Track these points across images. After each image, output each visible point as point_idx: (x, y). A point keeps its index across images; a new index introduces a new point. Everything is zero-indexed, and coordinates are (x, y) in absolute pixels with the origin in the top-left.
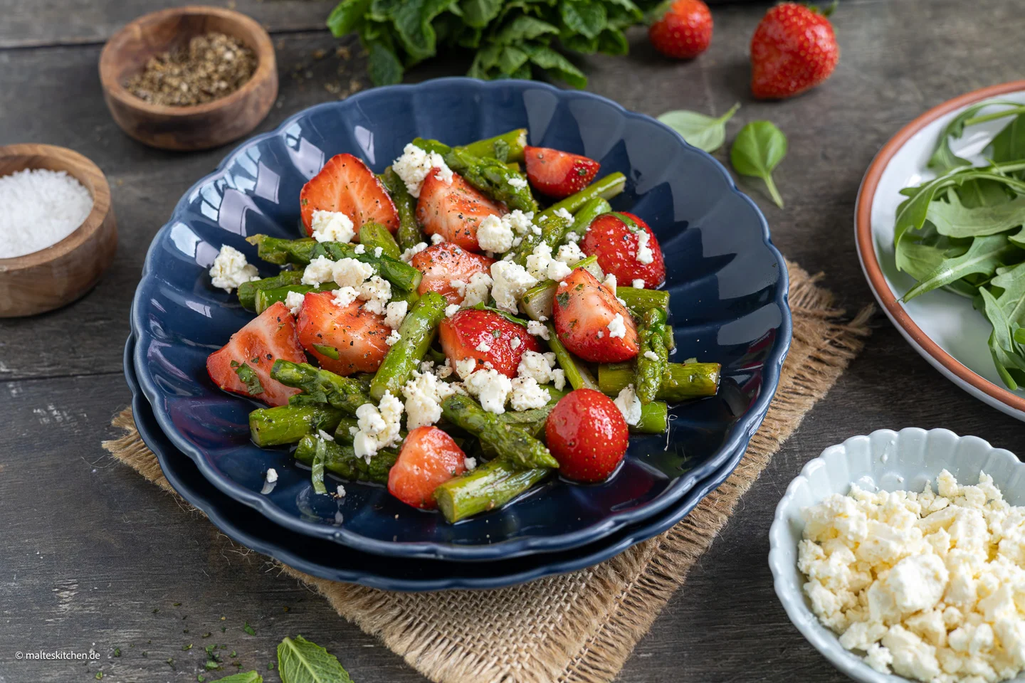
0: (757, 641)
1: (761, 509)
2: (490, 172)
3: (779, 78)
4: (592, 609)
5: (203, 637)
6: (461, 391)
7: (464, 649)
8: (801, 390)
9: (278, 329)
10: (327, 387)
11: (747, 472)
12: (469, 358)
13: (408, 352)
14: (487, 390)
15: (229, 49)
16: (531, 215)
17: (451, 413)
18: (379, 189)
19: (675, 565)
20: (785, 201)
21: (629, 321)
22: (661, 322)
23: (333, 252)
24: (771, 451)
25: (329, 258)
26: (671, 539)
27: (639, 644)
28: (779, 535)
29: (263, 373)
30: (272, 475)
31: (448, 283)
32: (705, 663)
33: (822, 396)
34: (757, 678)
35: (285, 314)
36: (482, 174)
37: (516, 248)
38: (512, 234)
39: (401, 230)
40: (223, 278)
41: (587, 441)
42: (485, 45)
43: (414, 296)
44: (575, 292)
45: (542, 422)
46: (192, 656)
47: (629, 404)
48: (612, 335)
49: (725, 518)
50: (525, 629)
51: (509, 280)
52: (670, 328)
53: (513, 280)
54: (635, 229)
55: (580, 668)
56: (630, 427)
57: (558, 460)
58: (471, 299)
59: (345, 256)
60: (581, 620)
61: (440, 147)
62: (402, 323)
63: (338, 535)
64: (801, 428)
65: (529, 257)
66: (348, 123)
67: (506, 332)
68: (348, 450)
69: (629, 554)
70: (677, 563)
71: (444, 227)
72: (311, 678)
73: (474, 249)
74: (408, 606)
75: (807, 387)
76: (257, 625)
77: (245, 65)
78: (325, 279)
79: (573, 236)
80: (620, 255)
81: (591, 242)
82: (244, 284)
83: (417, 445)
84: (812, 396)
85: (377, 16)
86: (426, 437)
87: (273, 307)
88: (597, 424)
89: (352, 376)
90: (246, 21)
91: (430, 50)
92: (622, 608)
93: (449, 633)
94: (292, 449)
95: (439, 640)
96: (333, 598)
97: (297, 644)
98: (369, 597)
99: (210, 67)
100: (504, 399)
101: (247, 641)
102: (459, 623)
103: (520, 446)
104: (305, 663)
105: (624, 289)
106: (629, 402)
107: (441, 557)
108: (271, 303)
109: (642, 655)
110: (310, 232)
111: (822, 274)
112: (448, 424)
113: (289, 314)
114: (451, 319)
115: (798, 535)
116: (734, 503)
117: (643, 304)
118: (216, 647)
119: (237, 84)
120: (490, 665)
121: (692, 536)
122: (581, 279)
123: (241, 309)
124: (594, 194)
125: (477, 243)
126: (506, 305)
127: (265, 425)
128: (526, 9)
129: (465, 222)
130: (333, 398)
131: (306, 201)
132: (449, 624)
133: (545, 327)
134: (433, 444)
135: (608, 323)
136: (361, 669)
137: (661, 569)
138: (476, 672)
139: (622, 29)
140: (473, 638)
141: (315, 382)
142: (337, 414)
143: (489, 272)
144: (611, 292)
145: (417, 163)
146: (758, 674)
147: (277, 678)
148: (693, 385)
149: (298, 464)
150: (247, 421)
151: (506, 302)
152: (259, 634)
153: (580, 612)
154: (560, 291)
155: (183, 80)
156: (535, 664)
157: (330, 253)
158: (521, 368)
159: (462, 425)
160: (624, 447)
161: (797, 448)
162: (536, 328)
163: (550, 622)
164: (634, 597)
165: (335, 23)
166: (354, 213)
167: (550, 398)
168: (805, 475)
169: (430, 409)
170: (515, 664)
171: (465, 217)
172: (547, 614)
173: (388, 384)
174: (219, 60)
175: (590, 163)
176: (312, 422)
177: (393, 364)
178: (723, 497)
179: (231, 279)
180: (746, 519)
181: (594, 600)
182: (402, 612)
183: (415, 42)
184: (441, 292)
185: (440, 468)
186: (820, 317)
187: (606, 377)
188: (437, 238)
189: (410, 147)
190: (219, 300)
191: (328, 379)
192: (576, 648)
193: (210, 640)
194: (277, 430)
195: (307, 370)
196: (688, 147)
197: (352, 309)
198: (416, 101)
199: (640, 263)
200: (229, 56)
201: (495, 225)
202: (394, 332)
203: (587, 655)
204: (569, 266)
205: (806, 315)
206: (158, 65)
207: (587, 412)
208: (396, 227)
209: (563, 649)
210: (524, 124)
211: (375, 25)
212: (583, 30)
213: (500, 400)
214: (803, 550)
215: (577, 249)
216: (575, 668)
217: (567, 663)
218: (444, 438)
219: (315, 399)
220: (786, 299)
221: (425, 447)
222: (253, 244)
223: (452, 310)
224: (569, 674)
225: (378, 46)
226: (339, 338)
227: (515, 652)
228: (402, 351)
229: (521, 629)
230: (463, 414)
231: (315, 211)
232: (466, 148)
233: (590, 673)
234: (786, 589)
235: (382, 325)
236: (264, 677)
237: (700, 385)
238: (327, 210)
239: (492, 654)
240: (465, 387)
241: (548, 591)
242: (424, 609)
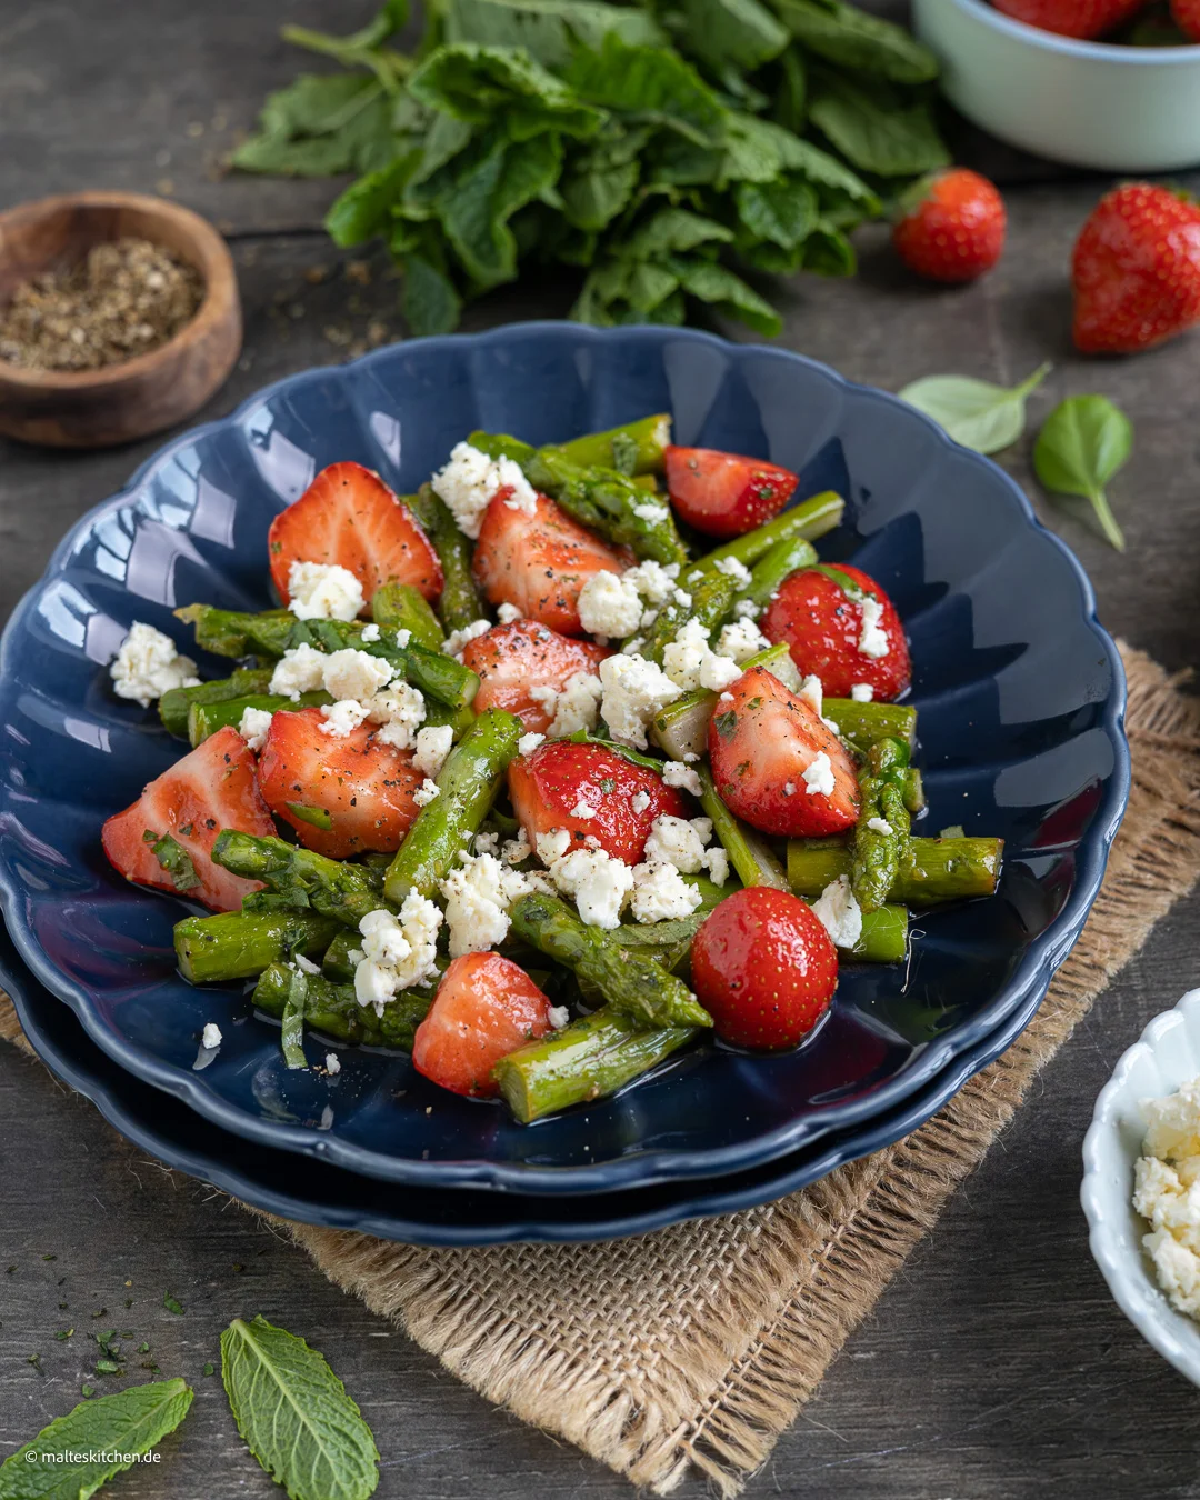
0: (1061, 1332)
1: (1074, 1095)
2: (603, 493)
3: (1121, 317)
4: (772, 1273)
5: (94, 1318)
6: (543, 886)
7: (545, 1343)
8: (1149, 879)
9: (225, 776)
10: (309, 880)
11: (1050, 1029)
12: (558, 828)
13: (452, 818)
14: (590, 887)
15: (156, 268)
16: (675, 569)
17: (525, 928)
18: (407, 523)
19: (919, 1194)
20: (1128, 539)
21: (843, 762)
22: (899, 764)
23: (325, 637)
24: (1094, 990)
25: (318, 648)
26: (913, 1147)
27: (855, 1334)
28: (1100, 1148)
29: (200, 852)
30: (213, 1035)
31: (527, 692)
32: (968, 1370)
33: (1186, 891)
34: (1059, 1399)
35: (239, 748)
36: (589, 497)
37: (647, 628)
38: (639, 604)
39: (447, 597)
40: (134, 682)
41: (763, 980)
42: (603, 260)
43: (466, 716)
44: (746, 710)
45: (686, 945)
46: (72, 1350)
47: (840, 912)
48: (810, 790)
49: (1010, 1110)
50: (652, 1309)
51: (630, 690)
52: (916, 773)
53: (637, 691)
54: (858, 595)
55: (748, 1378)
56: (842, 951)
57: (712, 1013)
58: (566, 720)
59: (345, 645)
60: (753, 1291)
61: (518, 448)
62: (443, 765)
63: (321, 1146)
64: (1146, 947)
65: (669, 648)
66: (360, 406)
67: (624, 781)
68: (345, 991)
69: (838, 1174)
70: (923, 1190)
71: (521, 592)
72: (277, 1391)
73: (573, 631)
74: (448, 1264)
75: (1158, 875)
76: (187, 1296)
77: (184, 296)
78: (310, 685)
79: (747, 608)
80: (829, 642)
81: (779, 618)
82: (172, 693)
83: (463, 986)
84: (1167, 890)
85: (413, 211)
86: (479, 972)
87: (217, 737)
88: (781, 949)
89: (353, 859)
90: (187, 220)
91: (506, 269)
92: (825, 1270)
93: (520, 1315)
94: (247, 990)
95: (502, 1328)
96: (318, 1250)
97: (255, 1330)
98: (381, 1249)
99: (123, 300)
100: (619, 902)
101: (169, 1323)
102: (537, 1296)
103: (646, 989)
104: (268, 1366)
105: (836, 703)
106: (840, 906)
107: (502, 1188)
108: (214, 728)
109: (858, 1356)
110: (287, 600)
111: (1189, 672)
112: (522, 948)
113: (244, 749)
114: (528, 760)
115: (1134, 1147)
116: (1026, 1083)
117: (868, 729)
118: (114, 1335)
119: (169, 329)
120: (589, 1374)
121: (951, 1143)
122: (758, 688)
123: (165, 735)
124: (786, 532)
125: (577, 620)
126: (626, 733)
127: (200, 948)
128: (675, 196)
129: (558, 584)
130: (320, 898)
131: (279, 545)
132: (520, 1298)
133: (692, 774)
134: (493, 984)
135: (804, 769)
136: (366, 1376)
137: (894, 1200)
138: (565, 1386)
139: (846, 230)
140: (562, 1324)
141: (288, 871)
142: (326, 927)
143: (597, 672)
144: (811, 709)
145: (473, 479)
146: (1060, 1392)
147: (220, 1391)
148: (953, 878)
149: (258, 1015)
150: (169, 939)
151: (626, 729)
152: (190, 1311)
153: (750, 1279)
154: (722, 709)
155: (77, 324)
156: (668, 1371)
157: (318, 639)
158: (651, 846)
159: (546, 948)
160: (829, 989)
161: (1138, 984)
162: (678, 774)
163: (698, 1297)
164: (846, 1251)
165: (340, 224)
166: (364, 566)
167: (700, 900)
168: (1147, 1040)
169: (489, 920)
170: (633, 1371)
171: (557, 574)
172: (693, 1281)
173: (415, 875)
174: (138, 288)
175: (780, 477)
176: (284, 941)
177: (425, 839)
178: (1005, 1072)
179: (149, 683)
180: (1046, 1112)
181: (775, 1256)
182: (439, 1275)
183: (481, 256)
184: (512, 709)
185: (505, 1028)
186: (1184, 749)
187: (802, 862)
188: (508, 612)
189: (462, 450)
190: (129, 719)
191: (311, 866)
192: (741, 1343)
193: (105, 1321)
194: (221, 954)
195: (275, 849)
196: (955, 447)
197: (356, 740)
198: (477, 365)
199: (865, 656)
200: (156, 280)
201: (609, 590)
202: (428, 783)
203: (761, 1355)
204: (738, 663)
205: (1160, 745)
206: (35, 298)
207: (764, 928)
208: (437, 590)
209: (719, 1343)
210: (663, 405)
211: (410, 226)
212: (777, 234)
213: (612, 905)
214: (1142, 1176)
215: (753, 630)
216: (739, 1379)
217: (727, 1369)
218: (512, 972)
219: (288, 900)
220: (1121, 723)
221: (477, 989)
222: (187, 622)
223: (530, 743)
224: (729, 1389)
225: (418, 264)
226: (332, 791)
227: (634, 1351)
228: (441, 817)
229: (647, 1307)
230: (546, 929)
231: (295, 564)
232: (563, 449)
233: (766, 1387)
234: (1111, 1248)
235: (409, 768)
236: (197, 1390)
237: (967, 878)
238: (316, 561)
239: (593, 1353)
240: (552, 880)
241: (694, 1240)
242: (476, 1271)
